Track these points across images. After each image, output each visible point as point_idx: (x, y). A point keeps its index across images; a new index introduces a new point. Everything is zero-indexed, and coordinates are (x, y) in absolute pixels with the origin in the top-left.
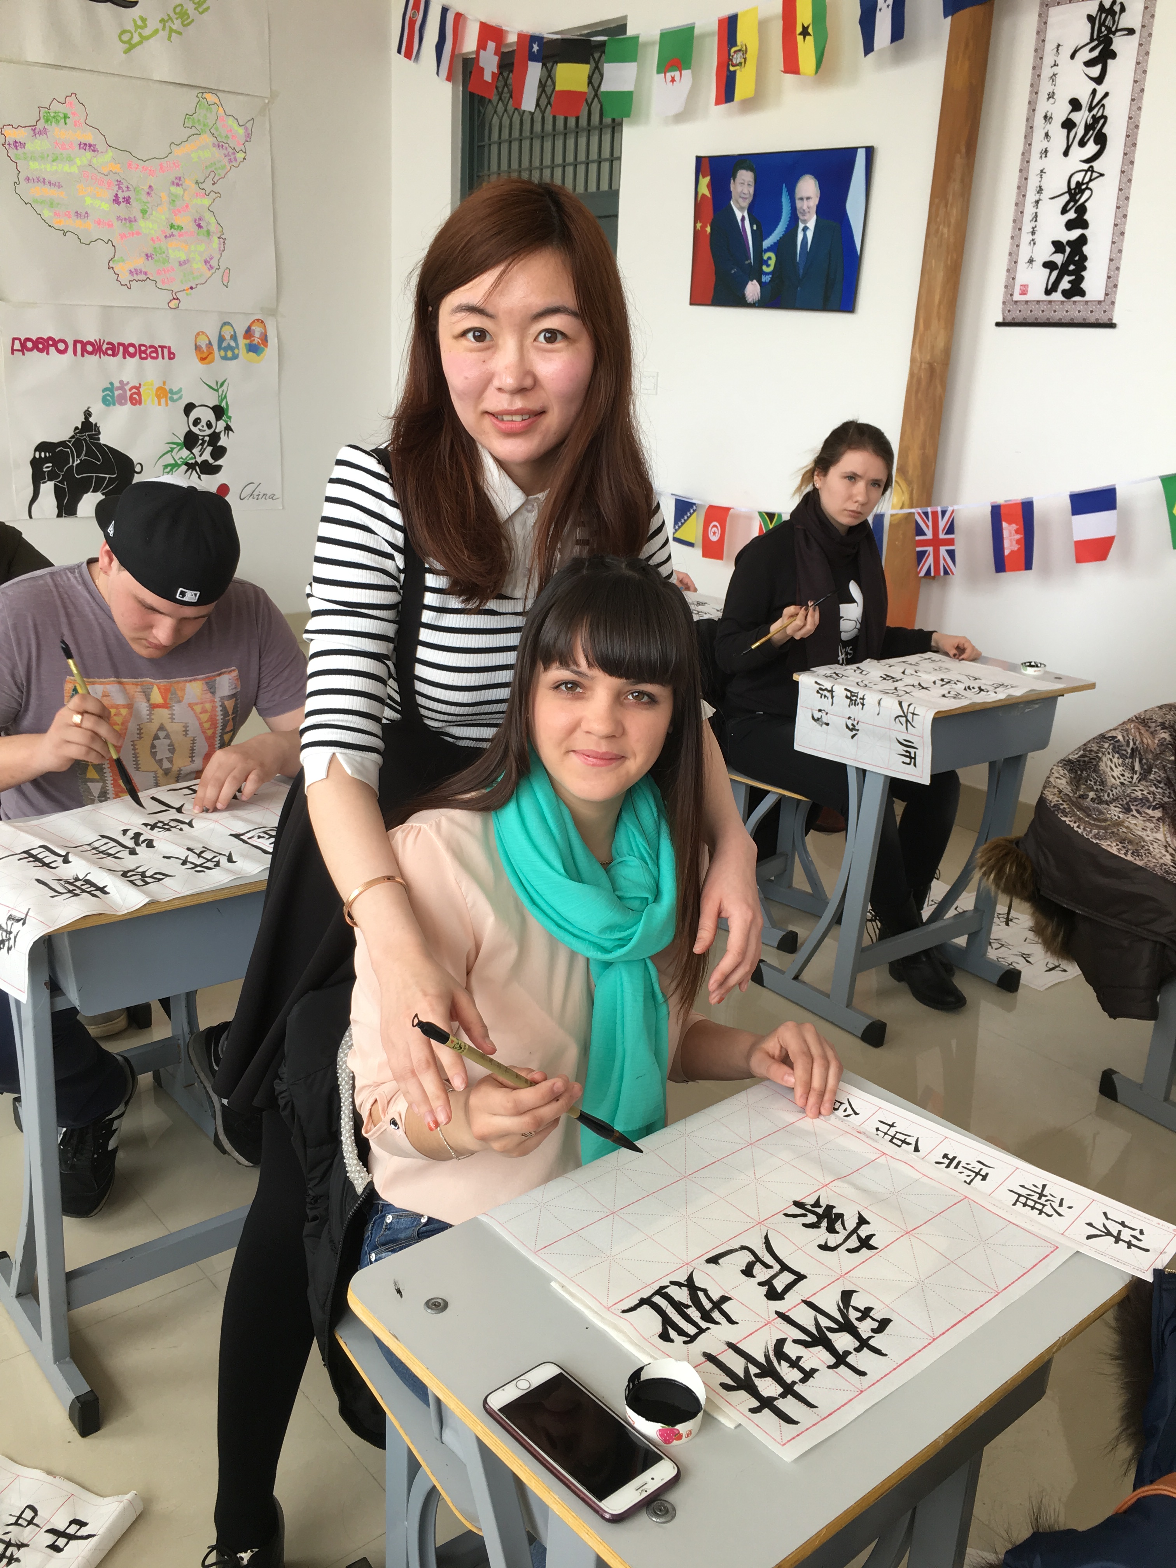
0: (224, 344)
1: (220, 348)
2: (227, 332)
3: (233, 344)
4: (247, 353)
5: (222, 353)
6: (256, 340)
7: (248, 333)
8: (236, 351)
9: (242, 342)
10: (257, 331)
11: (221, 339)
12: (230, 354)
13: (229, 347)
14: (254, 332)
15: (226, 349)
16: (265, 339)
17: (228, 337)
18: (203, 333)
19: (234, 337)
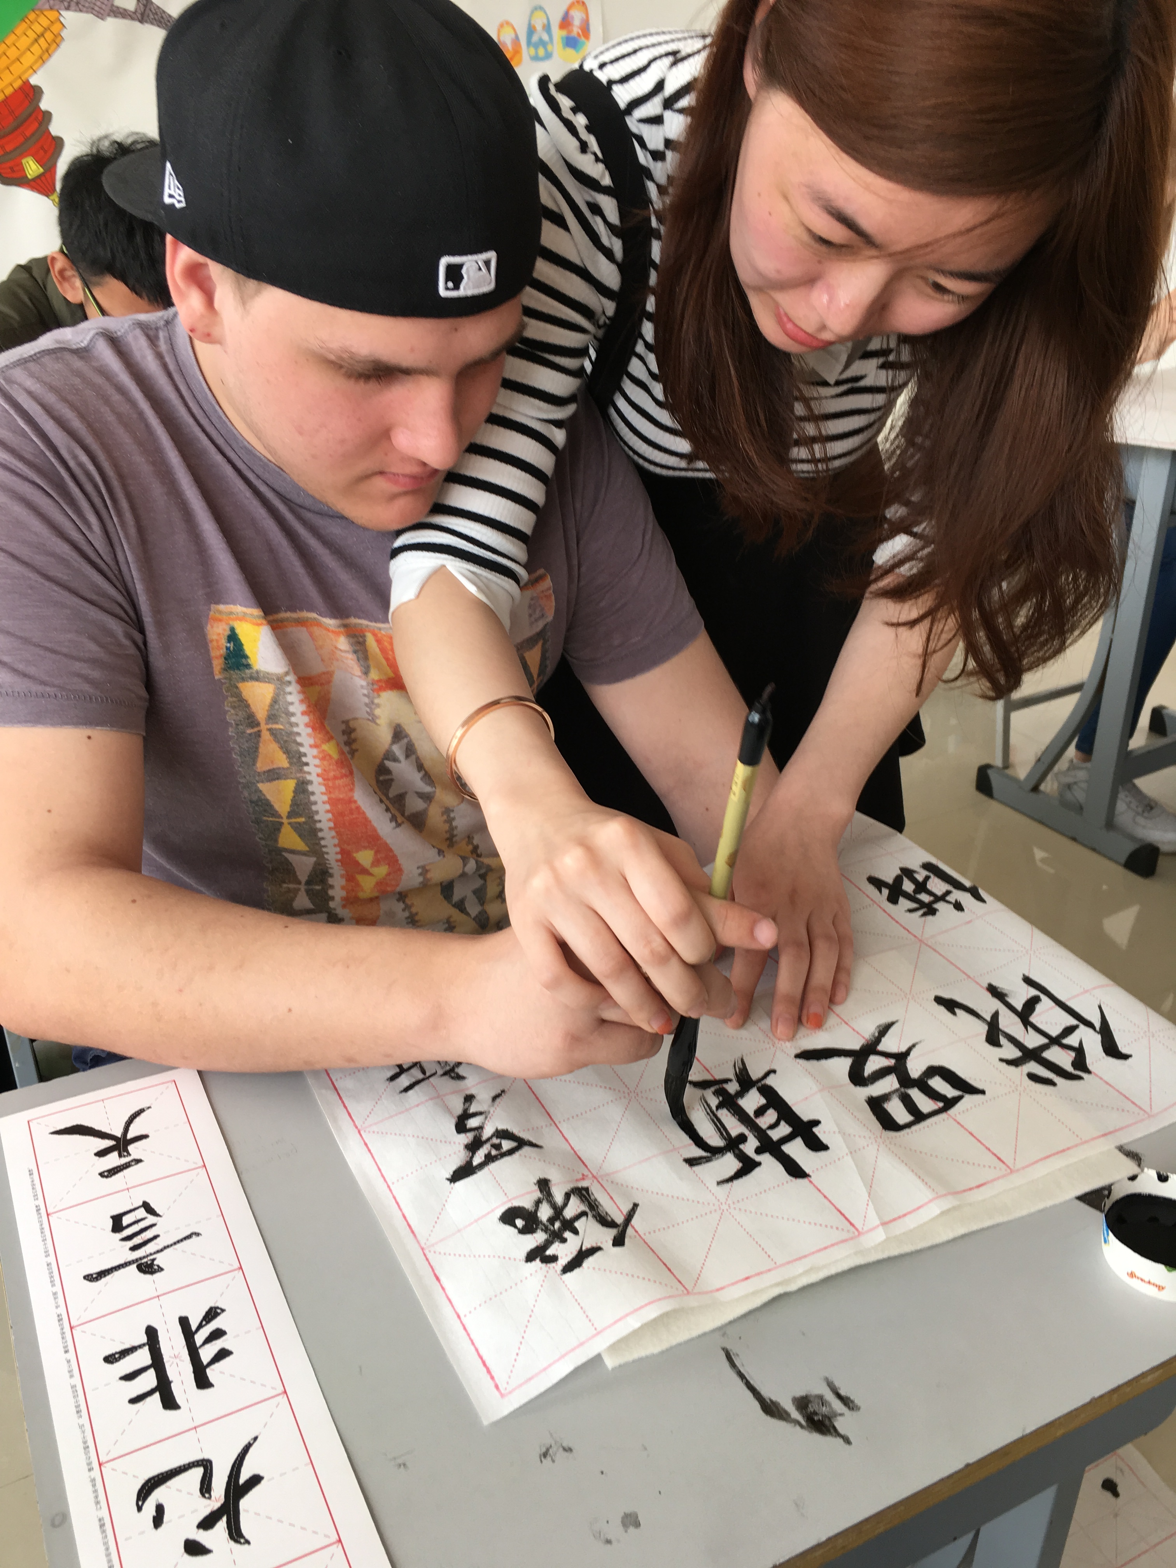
0: (535, 38)
1: (529, 43)
2: (539, 22)
3: (545, 37)
4: (564, 48)
5: (532, 51)
6: (576, 30)
7: (565, 23)
8: (549, 48)
9: (558, 34)
10: (577, 17)
11: (531, 30)
12: (541, 52)
13: (542, 43)
14: (573, 17)
15: (536, 46)
16: (586, 30)
17: (539, 28)
18: (508, 23)
19: (547, 28)
